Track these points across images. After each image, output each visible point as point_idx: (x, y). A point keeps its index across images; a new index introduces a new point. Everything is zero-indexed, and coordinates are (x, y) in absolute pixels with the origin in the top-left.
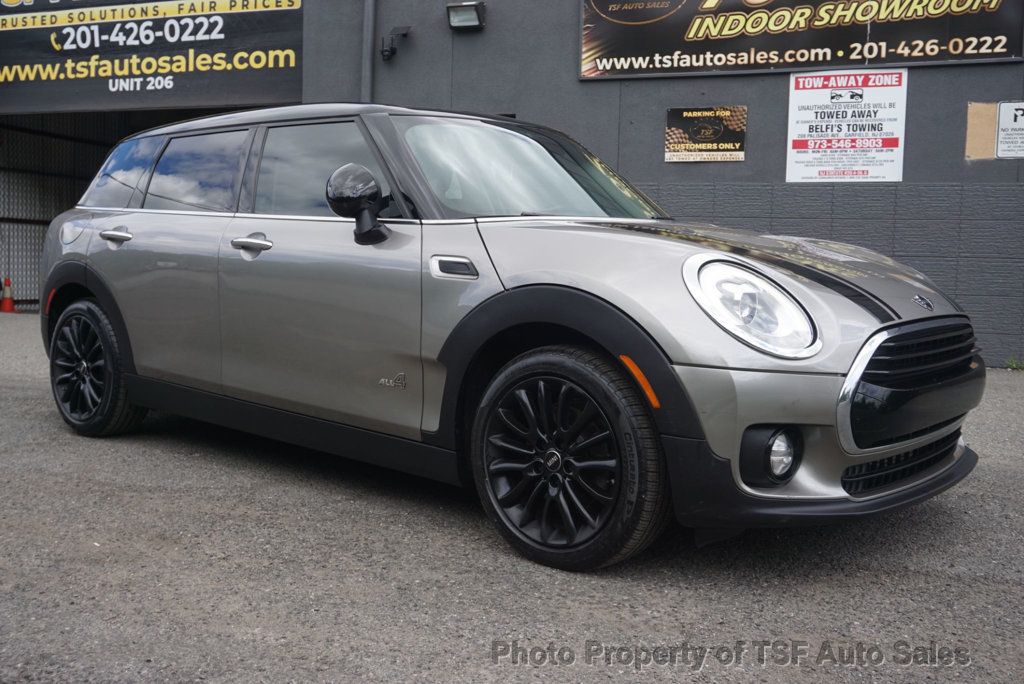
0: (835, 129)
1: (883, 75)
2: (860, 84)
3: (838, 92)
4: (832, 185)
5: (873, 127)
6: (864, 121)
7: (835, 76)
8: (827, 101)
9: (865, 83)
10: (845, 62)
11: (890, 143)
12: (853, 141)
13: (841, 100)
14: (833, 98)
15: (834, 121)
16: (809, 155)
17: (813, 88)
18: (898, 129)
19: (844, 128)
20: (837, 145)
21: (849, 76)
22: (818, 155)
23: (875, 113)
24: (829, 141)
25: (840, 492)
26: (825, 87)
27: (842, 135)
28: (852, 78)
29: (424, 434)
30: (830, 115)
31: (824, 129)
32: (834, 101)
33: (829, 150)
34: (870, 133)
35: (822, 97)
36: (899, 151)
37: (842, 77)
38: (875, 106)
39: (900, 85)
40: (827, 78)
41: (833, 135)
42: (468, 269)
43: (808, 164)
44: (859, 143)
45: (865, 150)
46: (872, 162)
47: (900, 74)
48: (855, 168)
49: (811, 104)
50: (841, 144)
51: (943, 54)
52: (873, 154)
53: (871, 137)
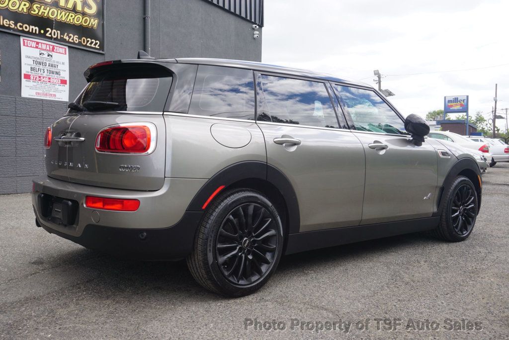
0: (42, 71)
1: (59, 47)
2: (51, 50)
3: (43, 52)
4: (42, 100)
5: (57, 73)
6: (53, 69)
7: (41, 43)
8: (38, 56)
9: (53, 50)
10: (43, 36)
11: (63, 82)
12: (49, 78)
13: (44, 56)
14: (40, 54)
15: (41, 67)
16: (31, 83)
17: (31, 47)
18: (66, 75)
19: (46, 71)
20: (43, 80)
21: (47, 44)
22: (35, 84)
23: (57, 66)
24: (40, 77)
26: (37, 47)
27: (45, 75)
28: (48, 46)
30: (40, 63)
31: (37, 70)
32: (41, 56)
33: (39, 82)
34: (56, 76)
35: (36, 53)
36: (67, 86)
37: (44, 44)
38: (57, 62)
39: (66, 54)
40: (38, 43)
41: (41, 74)
43: (31, 88)
44: (51, 80)
45: (54, 84)
46: (56, 90)
47: (66, 49)
48: (51, 93)
49: (31, 55)
50: (45, 79)
51: (80, 43)
52: (57, 86)
53: (56, 78)
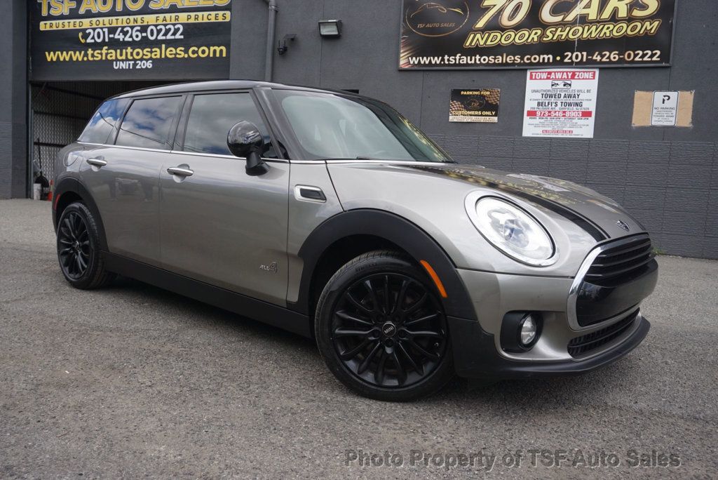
0: (554, 105)
1: (584, 72)
2: (570, 77)
3: (556, 82)
4: (551, 138)
5: (577, 104)
6: (572, 100)
7: (555, 72)
8: (549, 87)
9: (573, 77)
10: (561, 64)
11: (587, 114)
12: (564, 112)
13: (558, 87)
14: (553, 85)
15: (553, 100)
16: (537, 121)
17: (541, 79)
18: (591, 106)
19: (559, 104)
20: (554, 114)
21: (563, 72)
22: (542, 121)
23: (578, 96)
24: (550, 112)
25: (566, 356)
26: (548, 78)
27: (557, 108)
28: (565, 73)
29: (288, 303)
30: (551, 96)
31: (547, 104)
32: (554, 87)
33: (549, 117)
34: (575, 108)
35: (547, 85)
36: (592, 120)
37: (558, 72)
38: (578, 91)
39: (594, 78)
40: (550, 73)
41: (552, 109)
42: (319, 195)
43: (536, 126)
44: (567, 114)
45: (571, 118)
46: (575, 125)
47: (595, 72)
48: (564, 129)
49: (538, 89)
50: (557, 114)
51: (621, 61)
52: (576, 120)
53: (575, 110)
